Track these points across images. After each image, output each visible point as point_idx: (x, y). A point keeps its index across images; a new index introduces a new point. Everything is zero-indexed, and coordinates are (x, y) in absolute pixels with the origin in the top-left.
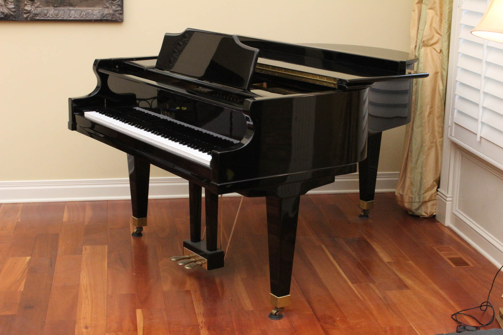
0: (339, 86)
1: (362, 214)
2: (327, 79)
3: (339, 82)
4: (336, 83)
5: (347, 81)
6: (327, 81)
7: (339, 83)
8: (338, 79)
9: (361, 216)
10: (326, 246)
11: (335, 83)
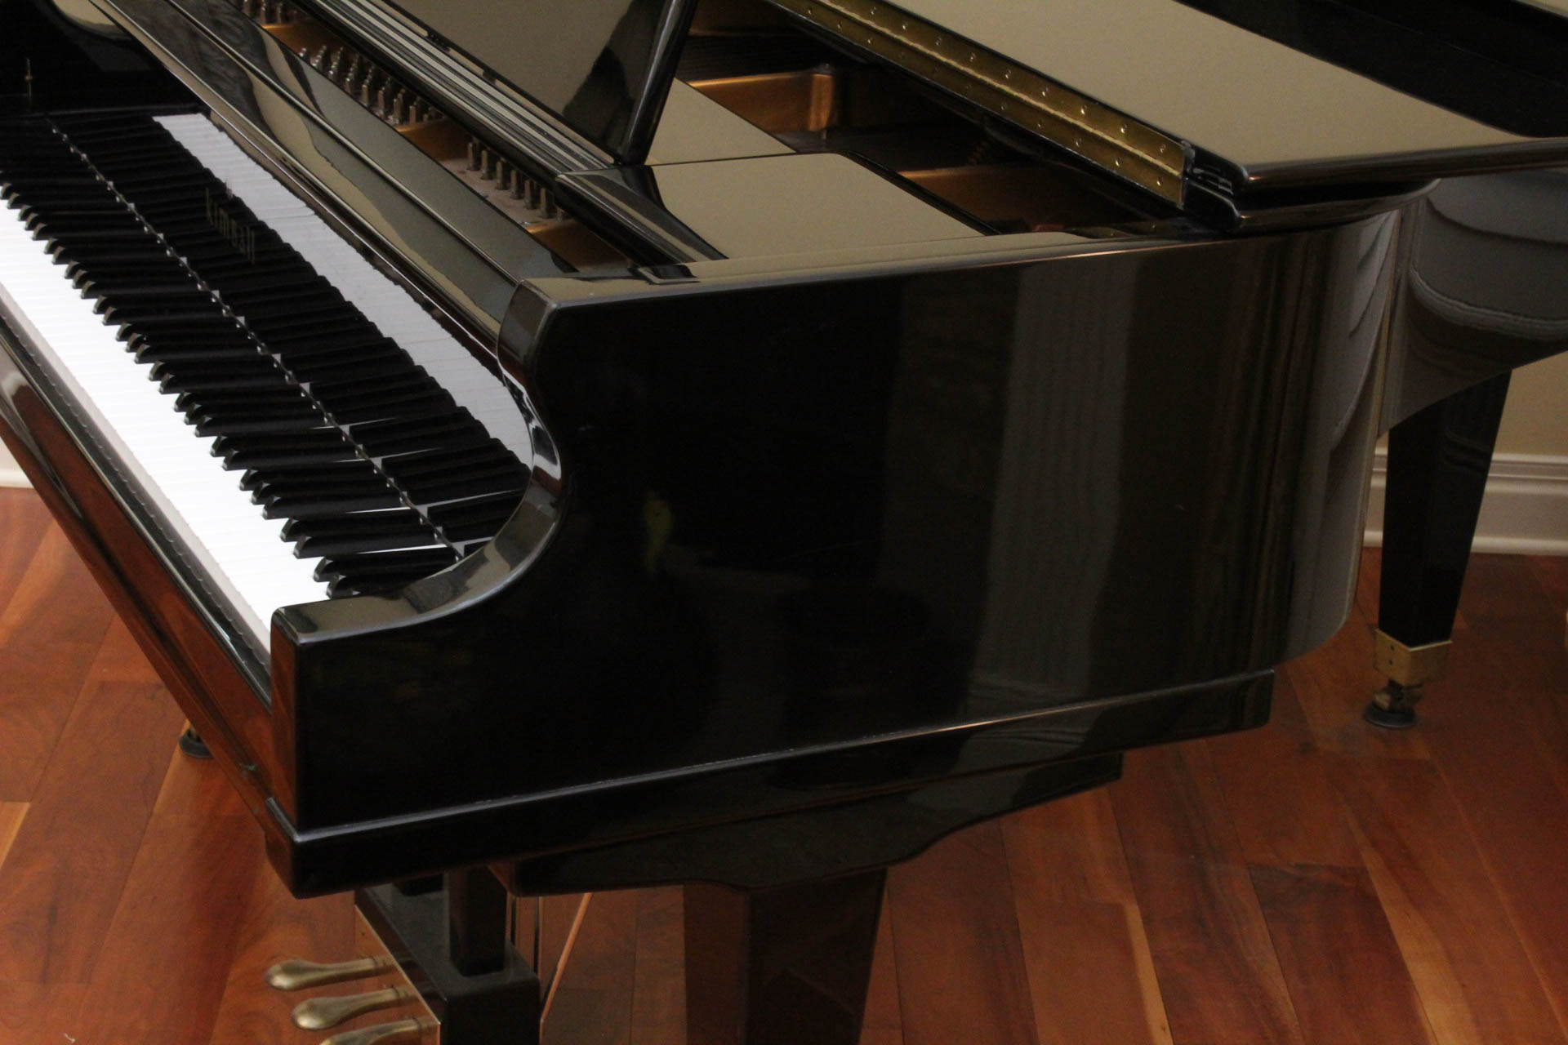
0: (1192, 195)
1: (1383, 700)
2: (1127, 137)
3: (1197, 171)
4: (1176, 173)
5: (1245, 173)
6: (1130, 149)
7: (1193, 177)
8: (1194, 147)
9: (1374, 712)
10: (1147, 920)
11: (1170, 170)
